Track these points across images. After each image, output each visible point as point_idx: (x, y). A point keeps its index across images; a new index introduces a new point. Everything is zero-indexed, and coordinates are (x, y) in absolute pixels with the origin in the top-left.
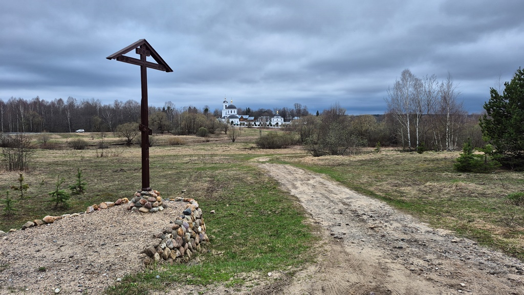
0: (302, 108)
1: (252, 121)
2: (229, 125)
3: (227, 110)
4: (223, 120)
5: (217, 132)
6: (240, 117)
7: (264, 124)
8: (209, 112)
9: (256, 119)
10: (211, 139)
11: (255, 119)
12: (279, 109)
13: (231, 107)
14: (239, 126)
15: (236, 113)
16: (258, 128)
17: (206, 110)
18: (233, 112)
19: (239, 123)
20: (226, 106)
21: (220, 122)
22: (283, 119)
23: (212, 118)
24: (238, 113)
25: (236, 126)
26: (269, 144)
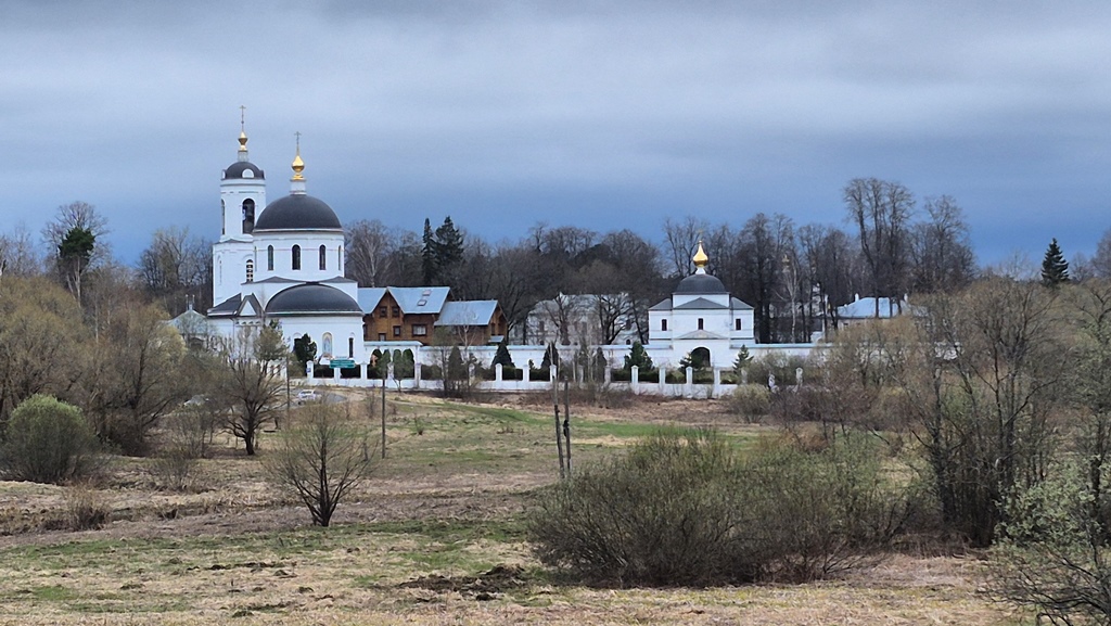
0: (917, 218)
1: (478, 333)
2: (277, 371)
3: (262, 242)
4: (225, 329)
5: (169, 433)
6: (369, 298)
7: (581, 359)
8: (96, 263)
9: (510, 320)
10: (117, 500)
11: (502, 320)
12: (714, 227)
13: (296, 215)
14: (364, 381)
15: (335, 267)
16: (532, 398)
17: (77, 245)
18: (309, 258)
19: (363, 356)
20: (248, 205)
21: (195, 343)
22: (748, 318)
23: (131, 314)
24: (357, 269)
25: (337, 380)
26: (650, 538)
